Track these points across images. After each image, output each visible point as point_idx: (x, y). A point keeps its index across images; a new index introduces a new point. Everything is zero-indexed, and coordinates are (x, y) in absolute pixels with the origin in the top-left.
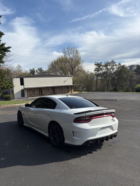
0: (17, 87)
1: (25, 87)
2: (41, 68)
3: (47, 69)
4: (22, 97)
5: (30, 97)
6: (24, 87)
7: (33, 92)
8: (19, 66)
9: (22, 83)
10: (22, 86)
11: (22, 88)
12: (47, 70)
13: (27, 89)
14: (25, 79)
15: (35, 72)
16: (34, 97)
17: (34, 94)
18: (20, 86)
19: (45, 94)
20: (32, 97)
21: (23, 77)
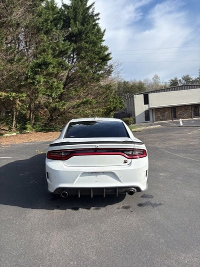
0: (140, 108)
1: (151, 106)
2: (188, 76)
3: (198, 76)
4: (146, 120)
5: (157, 121)
6: (149, 106)
7: (161, 114)
8: (156, 77)
9: (146, 101)
10: (147, 105)
11: (146, 107)
12: (198, 78)
13: (153, 109)
14: (150, 95)
15: (177, 83)
16: (163, 120)
17: (163, 116)
18: (144, 105)
19: (181, 116)
20: (160, 120)
21: (148, 92)
